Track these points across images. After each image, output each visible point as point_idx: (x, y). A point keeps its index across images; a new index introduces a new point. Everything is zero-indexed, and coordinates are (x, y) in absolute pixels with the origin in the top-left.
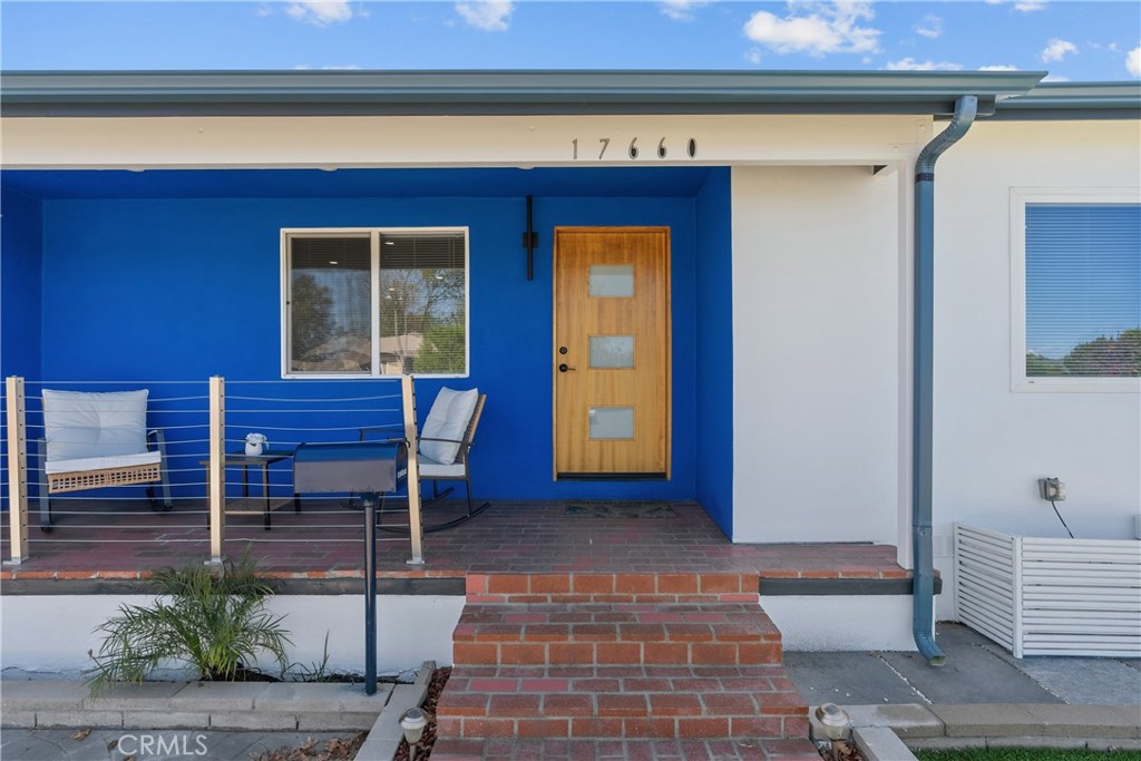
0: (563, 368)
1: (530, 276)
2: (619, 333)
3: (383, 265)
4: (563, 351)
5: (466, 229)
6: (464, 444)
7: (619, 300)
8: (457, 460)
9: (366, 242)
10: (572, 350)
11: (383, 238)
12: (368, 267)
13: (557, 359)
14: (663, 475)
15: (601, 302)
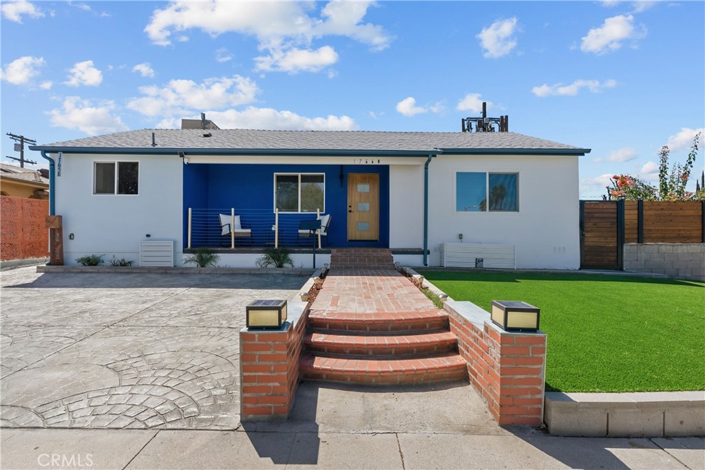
0: (350, 211)
1: (342, 186)
2: (365, 202)
3: (301, 182)
4: (350, 207)
5: (324, 174)
6: (326, 227)
7: (365, 193)
8: (325, 232)
9: (297, 176)
10: (352, 207)
11: (302, 176)
12: (298, 182)
13: (349, 209)
14: (377, 241)
15: (361, 194)
